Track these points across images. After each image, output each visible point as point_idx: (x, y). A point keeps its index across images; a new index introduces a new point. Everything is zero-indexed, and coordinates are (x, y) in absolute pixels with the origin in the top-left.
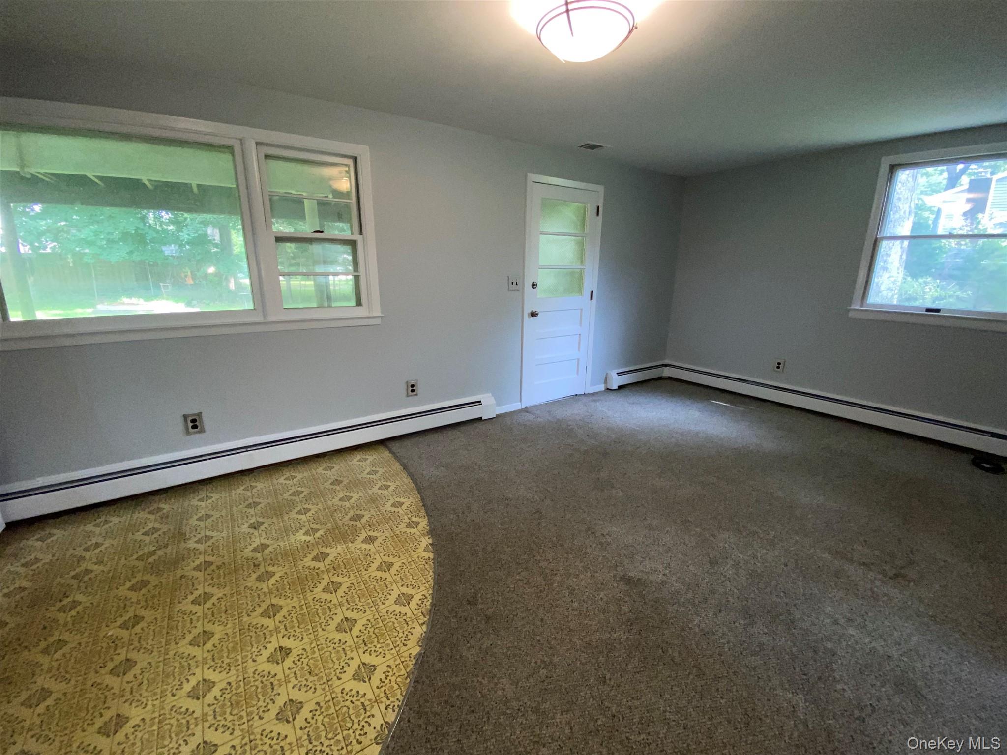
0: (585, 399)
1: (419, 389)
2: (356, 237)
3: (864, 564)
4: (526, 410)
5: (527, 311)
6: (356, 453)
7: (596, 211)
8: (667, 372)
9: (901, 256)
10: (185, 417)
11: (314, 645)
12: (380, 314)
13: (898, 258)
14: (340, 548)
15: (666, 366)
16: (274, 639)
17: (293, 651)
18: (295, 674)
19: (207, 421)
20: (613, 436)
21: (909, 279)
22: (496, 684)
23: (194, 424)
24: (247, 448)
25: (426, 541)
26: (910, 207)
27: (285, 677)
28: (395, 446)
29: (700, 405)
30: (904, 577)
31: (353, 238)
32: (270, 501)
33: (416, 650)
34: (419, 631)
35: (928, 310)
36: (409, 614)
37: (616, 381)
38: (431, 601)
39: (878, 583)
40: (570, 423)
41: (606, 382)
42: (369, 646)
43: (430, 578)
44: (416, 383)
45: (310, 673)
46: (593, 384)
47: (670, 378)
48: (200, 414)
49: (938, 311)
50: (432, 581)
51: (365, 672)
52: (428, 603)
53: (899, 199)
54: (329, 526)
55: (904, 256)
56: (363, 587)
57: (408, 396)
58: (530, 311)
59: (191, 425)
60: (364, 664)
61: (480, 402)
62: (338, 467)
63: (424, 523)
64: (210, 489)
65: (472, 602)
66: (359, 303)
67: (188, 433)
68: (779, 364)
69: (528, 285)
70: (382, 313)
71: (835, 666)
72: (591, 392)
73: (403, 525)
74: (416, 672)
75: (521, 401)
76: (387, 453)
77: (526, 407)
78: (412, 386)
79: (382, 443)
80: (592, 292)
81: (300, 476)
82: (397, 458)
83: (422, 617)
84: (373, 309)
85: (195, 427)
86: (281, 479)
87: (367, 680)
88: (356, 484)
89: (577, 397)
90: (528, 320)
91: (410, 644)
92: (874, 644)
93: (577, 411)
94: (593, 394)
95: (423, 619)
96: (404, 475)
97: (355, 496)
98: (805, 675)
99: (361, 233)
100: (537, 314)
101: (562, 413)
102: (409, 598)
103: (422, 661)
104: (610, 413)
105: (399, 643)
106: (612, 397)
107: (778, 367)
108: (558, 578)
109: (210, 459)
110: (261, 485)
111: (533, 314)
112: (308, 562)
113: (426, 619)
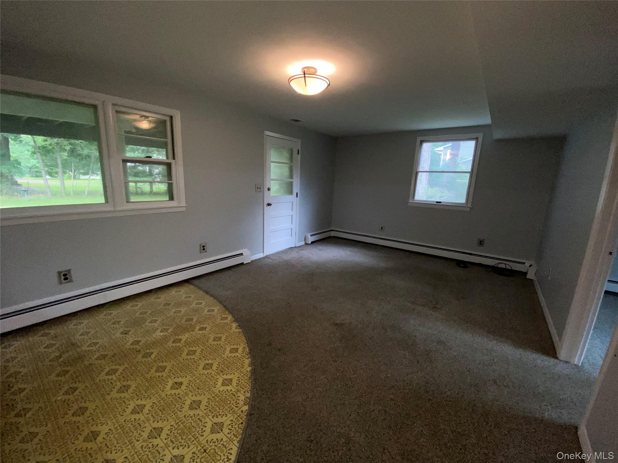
0: (296, 250)
1: (207, 248)
2: (170, 160)
3: (422, 305)
4: (267, 257)
5: (266, 203)
6: (171, 288)
7: (297, 152)
8: (333, 234)
9: (426, 177)
10: (59, 273)
11: (194, 378)
12: (185, 205)
13: (425, 178)
14: (187, 335)
15: (332, 230)
16: (169, 380)
17: (184, 383)
18: (190, 391)
19: (74, 275)
20: (314, 266)
21: (430, 188)
22: (292, 372)
23: (65, 277)
24: (102, 290)
25: (234, 325)
26: (429, 155)
27: (185, 393)
28: (196, 282)
29: (350, 249)
30: (436, 308)
31: (168, 161)
32: (127, 319)
33: (249, 369)
34: (247, 361)
35: (437, 202)
36: (239, 356)
37: (311, 239)
38: (248, 349)
39: (428, 311)
40: (292, 262)
41: (305, 240)
42: (224, 372)
43: (244, 340)
44: (206, 244)
45: (198, 389)
46: (299, 242)
47: (334, 237)
48: (69, 271)
49: (440, 202)
50: (245, 341)
51: (227, 382)
52: (248, 350)
53: (424, 151)
54: (174, 326)
55: (427, 177)
56: (209, 350)
57: (201, 253)
58: (267, 203)
59: (63, 277)
60: (225, 379)
61: (242, 254)
62: (163, 297)
63: (230, 317)
64: (78, 318)
65: (270, 344)
66: (172, 198)
67: (61, 283)
68: (382, 227)
69: (266, 189)
70: (186, 205)
71: (416, 340)
72: (298, 245)
73: (218, 320)
74: (253, 377)
75: (263, 253)
76: (192, 286)
77: (266, 256)
78: (204, 247)
79: (187, 281)
80: (297, 193)
81: (140, 304)
82: (200, 288)
83: (247, 356)
84: (180, 202)
85: (66, 279)
86: (128, 307)
87: (230, 385)
88: (179, 304)
89: (292, 249)
90: (267, 208)
91: (246, 366)
92: (428, 331)
93: (293, 256)
94: (300, 247)
95: (247, 357)
96: (208, 296)
97: (183, 311)
98: (407, 344)
99: (174, 158)
100: (271, 205)
101: (287, 257)
102: (236, 350)
103: (254, 372)
104: (310, 255)
105: (239, 367)
106: (309, 247)
107: (382, 229)
108: (306, 329)
109: (77, 299)
110: (115, 312)
111: (269, 205)
112: (170, 344)
113: (249, 356)
